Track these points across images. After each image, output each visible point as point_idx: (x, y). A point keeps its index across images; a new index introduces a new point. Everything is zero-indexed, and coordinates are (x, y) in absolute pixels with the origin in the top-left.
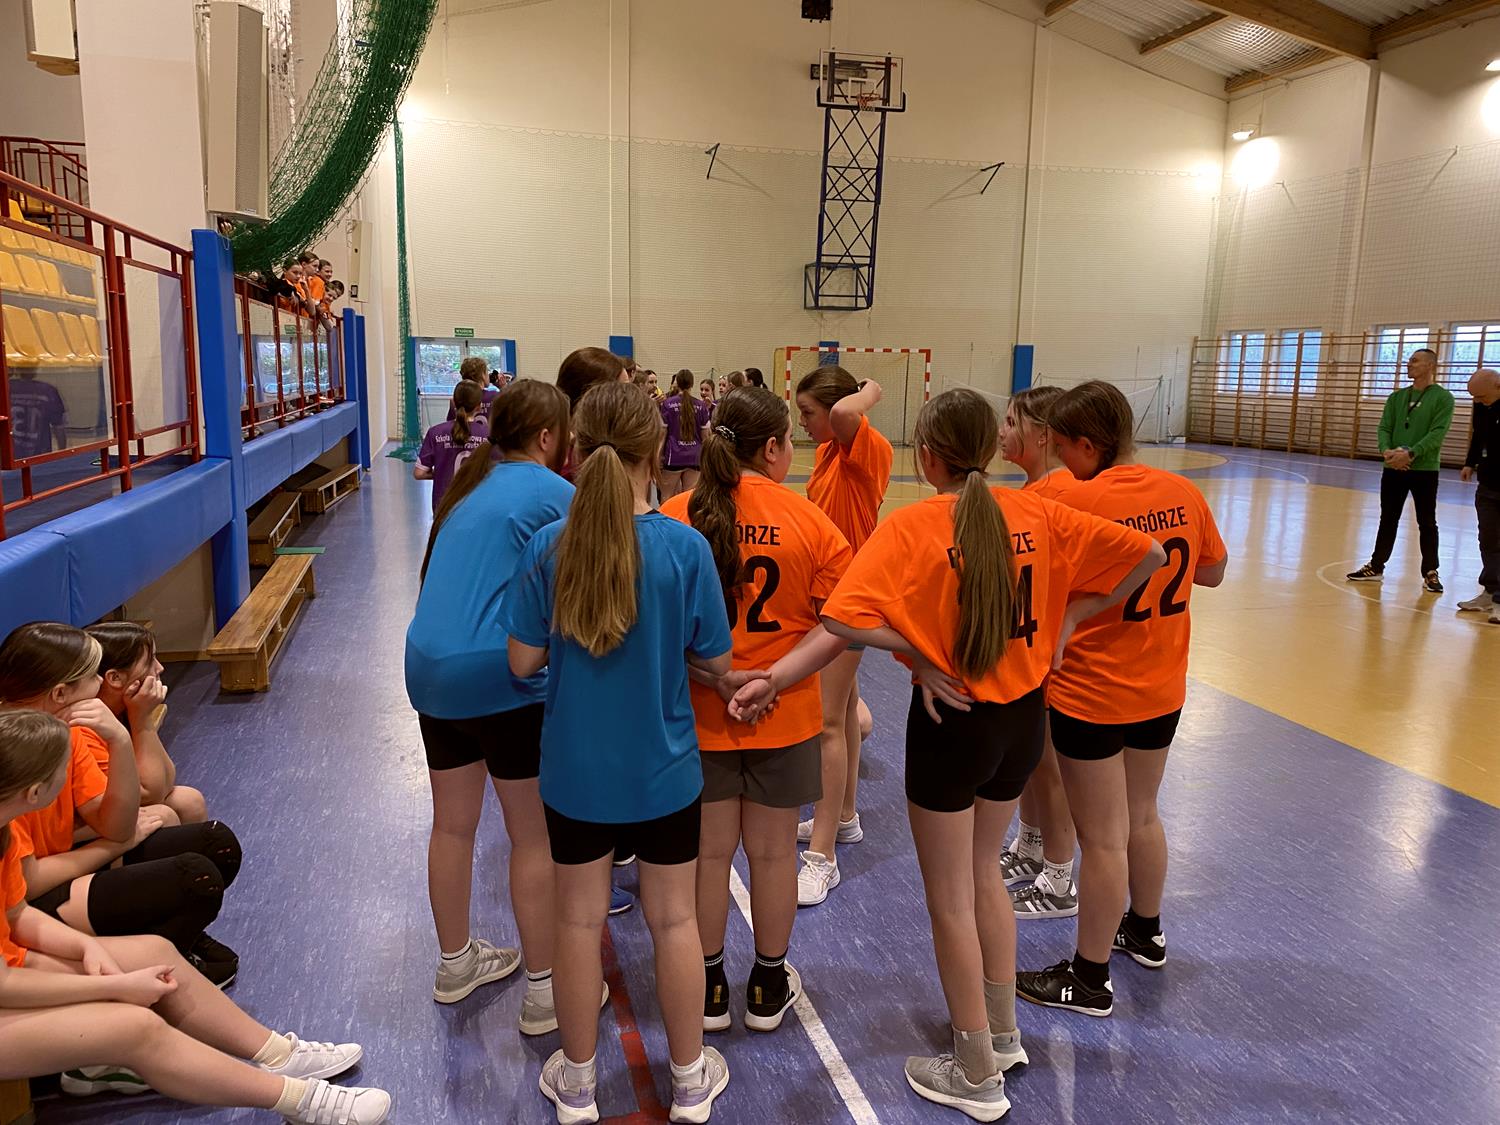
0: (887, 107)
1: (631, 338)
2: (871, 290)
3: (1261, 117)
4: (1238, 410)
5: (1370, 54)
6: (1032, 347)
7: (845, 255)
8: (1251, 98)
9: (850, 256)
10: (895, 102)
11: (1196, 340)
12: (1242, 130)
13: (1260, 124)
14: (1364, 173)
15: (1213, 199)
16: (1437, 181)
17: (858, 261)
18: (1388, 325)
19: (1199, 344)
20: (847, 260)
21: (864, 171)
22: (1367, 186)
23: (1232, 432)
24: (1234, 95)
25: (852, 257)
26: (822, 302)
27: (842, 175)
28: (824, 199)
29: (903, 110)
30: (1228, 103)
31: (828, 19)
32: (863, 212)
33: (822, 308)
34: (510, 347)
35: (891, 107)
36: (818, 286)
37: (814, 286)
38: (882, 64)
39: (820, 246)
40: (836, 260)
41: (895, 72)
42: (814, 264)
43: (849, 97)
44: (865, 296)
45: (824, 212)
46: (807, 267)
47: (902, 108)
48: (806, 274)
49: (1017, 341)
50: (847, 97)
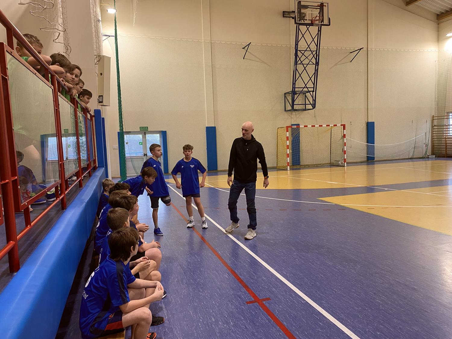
0: (322, 23)
1: (215, 127)
2: (315, 101)
6: (374, 122)
7: (304, 88)
9: (307, 88)
10: (326, 22)
11: (433, 117)
15: (435, 61)
17: (310, 89)
19: (434, 118)
21: (312, 52)
24: (440, 21)
26: (296, 107)
27: (303, 54)
28: (296, 63)
29: (329, 25)
30: (438, 24)
32: (311, 69)
33: (296, 110)
34: (164, 134)
35: (324, 24)
36: (293, 101)
37: (290, 101)
38: (319, 6)
39: (294, 84)
40: (301, 89)
41: (325, 9)
42: (291, 92)
43: (308, 20)
44: (311, 104)
45: (296, 69)
46: (285, 94)
47: (329, 24)
48: (285, 97)
49: (368, 120)
50: (307, 20)
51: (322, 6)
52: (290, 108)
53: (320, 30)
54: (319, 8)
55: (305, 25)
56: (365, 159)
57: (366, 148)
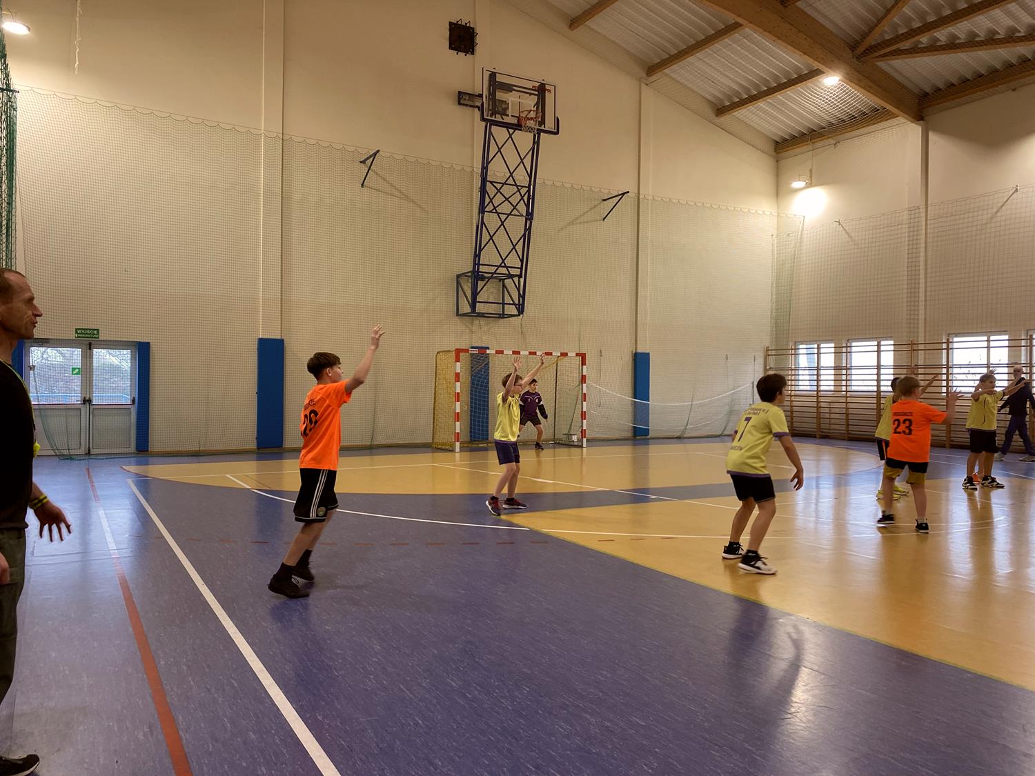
0: (542, 128)
1: (283, 340)
2: (522, 297)
3: (811, 171)
4: (818, 407)
5: (919, 116)
6: (649, 354)
7: (500, 266)
8: (802, 157)
9: (505, 266)
10: (549, 125)
11: (767, 350)
12: (799, 180)
13: (811, 177)
14: (923, 210)
15: (772, 235)
16: (999, 214)
17: (513, 271)
18: (959, 333)
19: (770, 353)
20: (503, 270)
21: (519, 188)
22: (926, 220)
23: (815, 426)
24: (781, 155)
25: (507, 267)
26: (480, 308)
27: (499, 191)
28: (482, 209)
29: (557, 133)
31: (473, 53)
32: (516, 226)
33: (481, 315)
35: (546, 129)
36: (475, 294)
37: (469, 294)
38: (535, 90)
39: (477, 256)
40: (493, 269)
41: (549, 97)
42: (470, 274)
43: (510, 116)
44: (514, 304)
45: (483, 223)
46: (458, 276)
47: (556, 131)
48: (458, 283)
49: (636, 349)
50: (508, 115)
51: (541, 90)
52: (467, 309)
53: (536, 142)
54: (537, 93)
55: (503, 127)
56: (629, 434)
57: (630, 408)
